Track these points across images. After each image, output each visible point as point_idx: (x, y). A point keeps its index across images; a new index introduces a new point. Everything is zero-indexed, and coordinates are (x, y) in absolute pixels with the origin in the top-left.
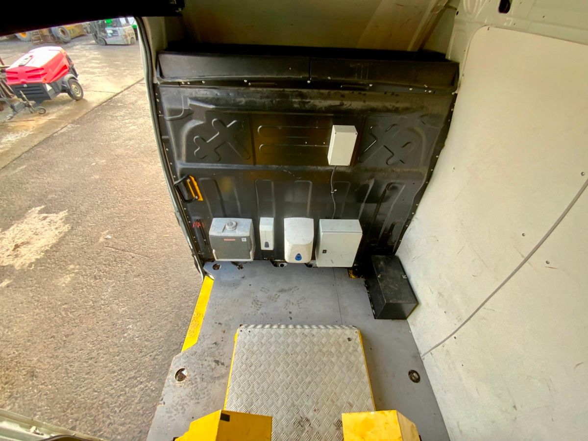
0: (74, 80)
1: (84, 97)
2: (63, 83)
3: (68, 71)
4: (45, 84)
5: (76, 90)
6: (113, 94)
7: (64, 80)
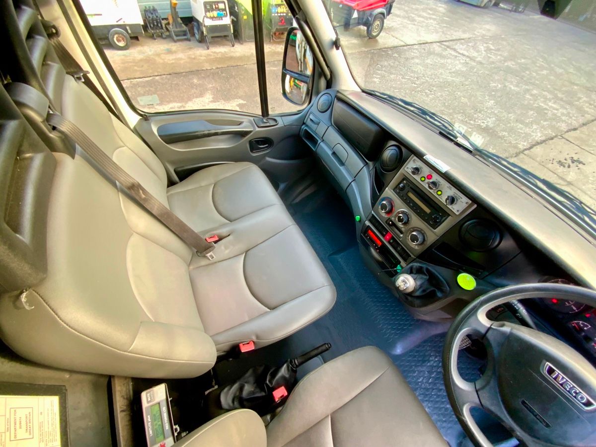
0: (382, 16)
1: (378, 38)
2: (371, 15)
3: (385, 5)
4: (355, 10)
5: (377, 27)
6: (403, 44)
7: (372, 13)
